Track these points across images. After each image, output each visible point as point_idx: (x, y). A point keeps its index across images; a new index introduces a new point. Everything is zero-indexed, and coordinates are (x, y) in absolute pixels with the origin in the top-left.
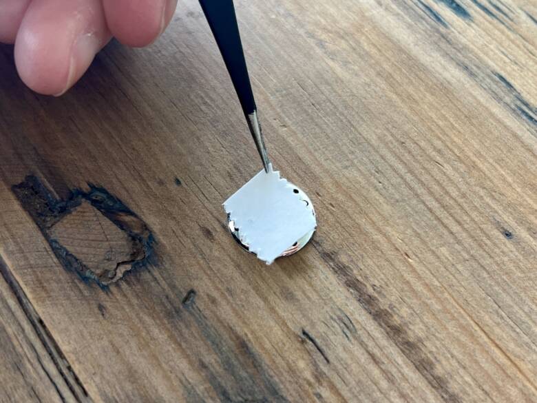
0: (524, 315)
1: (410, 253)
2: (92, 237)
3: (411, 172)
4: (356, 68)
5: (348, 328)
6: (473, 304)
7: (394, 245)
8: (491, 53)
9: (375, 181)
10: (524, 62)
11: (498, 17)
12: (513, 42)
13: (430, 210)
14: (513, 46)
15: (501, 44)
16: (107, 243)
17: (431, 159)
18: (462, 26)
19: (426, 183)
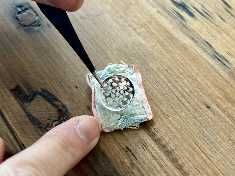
0: (214, 140)
1: (169, 115)
2: (43, 110)
3: (170, 82)
4: (148, 39)
5: (144, 146)
6: (194, 135)
7: (163, 112)
8: (203, 32)
9: (156, 86)
10: (216, 36)
11: (206, 17)
12: (212, 27)
13: (178, 98)
14: (212, 29)
15: (207, 28)
16: (49, 113)
17: (178, 77)
18: (192, 21)
19: (176, 87)
